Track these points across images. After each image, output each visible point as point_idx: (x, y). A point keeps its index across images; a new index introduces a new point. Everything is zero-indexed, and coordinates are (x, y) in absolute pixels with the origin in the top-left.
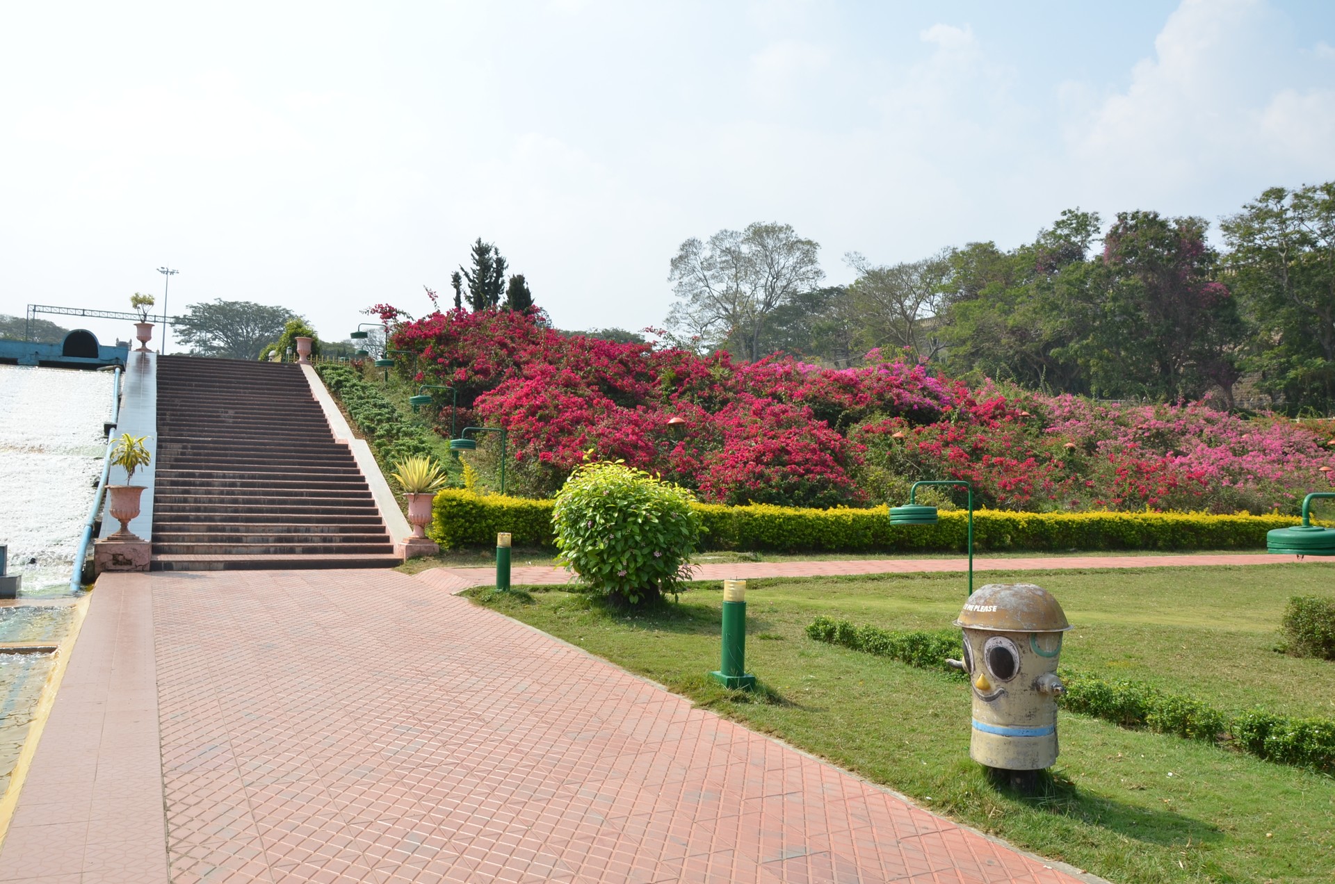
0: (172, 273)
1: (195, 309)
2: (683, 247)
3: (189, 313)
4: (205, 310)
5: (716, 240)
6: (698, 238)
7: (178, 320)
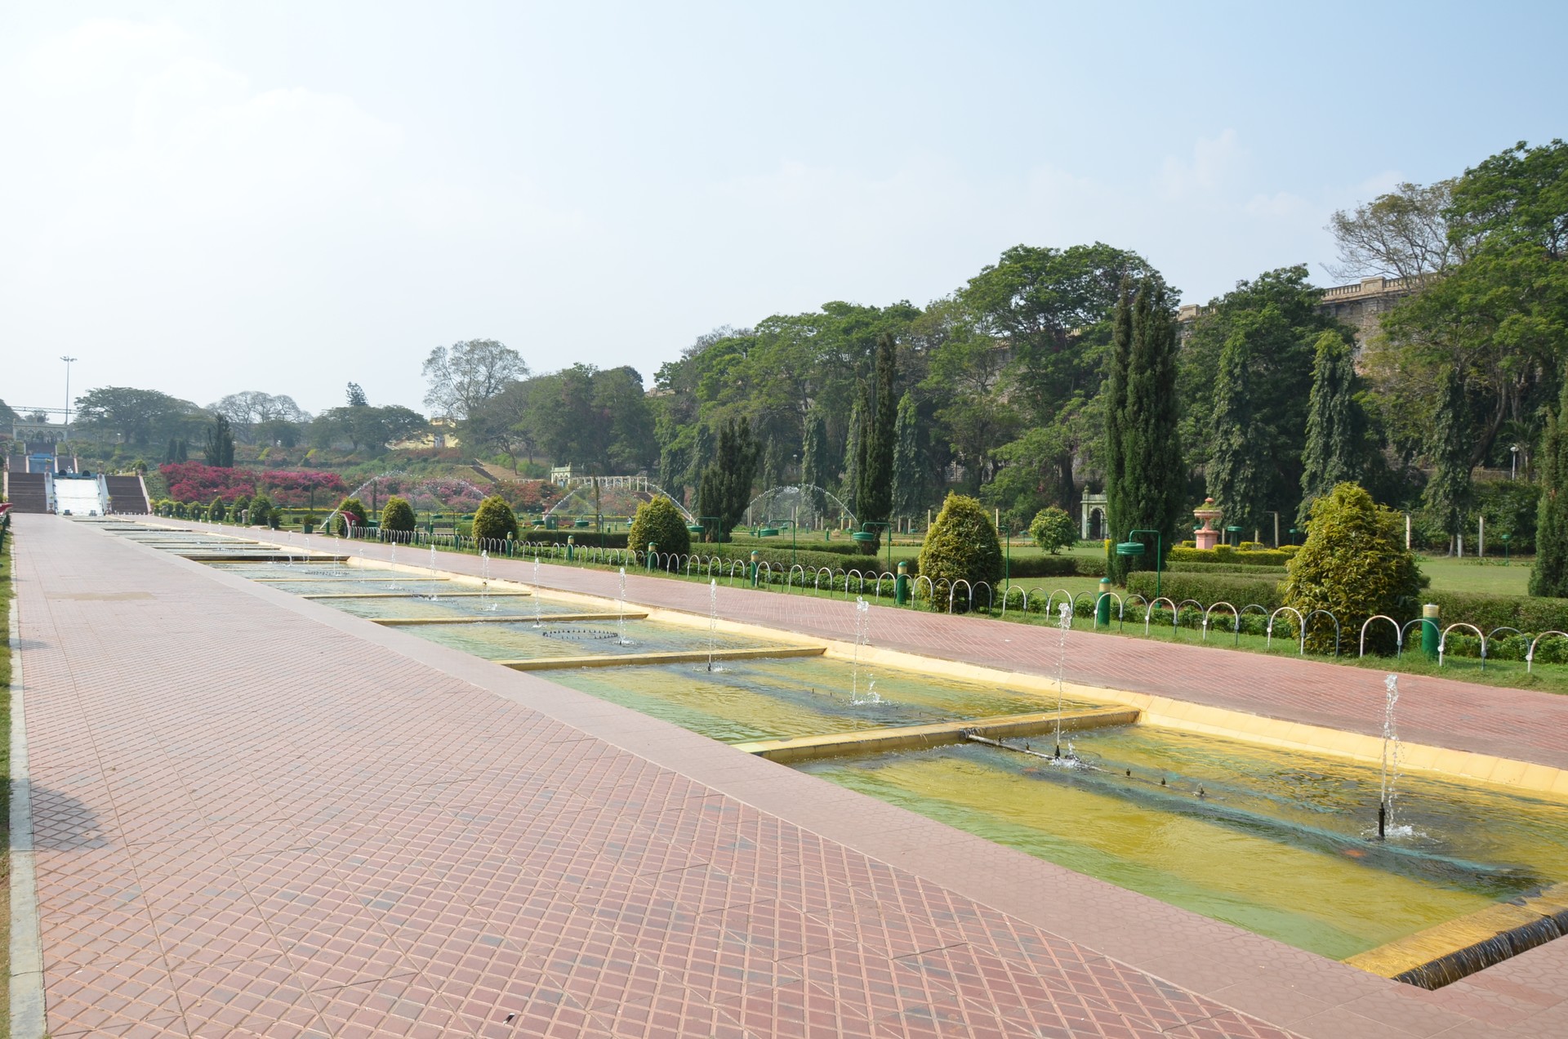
0: (72, 360)
1: (92, 394)
2: (434, 352)
3: (88, 395)
4: (99, 393)
5: (455, 347)
6: (443, 346)
7: (80, 401)
